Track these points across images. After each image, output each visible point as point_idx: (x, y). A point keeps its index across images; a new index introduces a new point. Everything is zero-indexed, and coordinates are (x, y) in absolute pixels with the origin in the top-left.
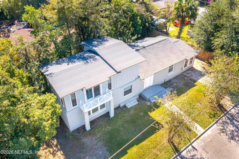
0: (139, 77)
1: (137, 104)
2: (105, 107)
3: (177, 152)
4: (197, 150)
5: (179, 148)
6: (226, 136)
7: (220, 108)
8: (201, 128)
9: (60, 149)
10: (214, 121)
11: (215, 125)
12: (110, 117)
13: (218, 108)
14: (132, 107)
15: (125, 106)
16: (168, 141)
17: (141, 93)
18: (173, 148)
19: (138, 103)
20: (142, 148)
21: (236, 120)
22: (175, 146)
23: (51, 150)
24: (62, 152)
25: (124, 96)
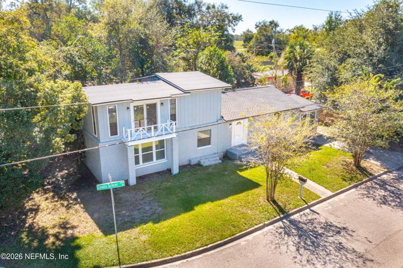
0: (223, 117)
1: (220, 164)
2: (164, 158)
3: (283, 214)
4: (318, 214)
5: (286, 209)
6: (374, 201)
7: (362, 172)
8: (328, 191)
9: (80, 202)
10: (350, 184)
11: (353, 190)
12: (172, 174)
13: (358, 171)
14: (211, 166)
15: (199, 165)
16: (268, 200)
17: (227, 151)
18: (276, 208)
19: (221, 161)
20: (221, 206)
21: (389, 185)
22: (278, 206)
23: (66, 203)
24: (82, 206)
25: (198, 147)
